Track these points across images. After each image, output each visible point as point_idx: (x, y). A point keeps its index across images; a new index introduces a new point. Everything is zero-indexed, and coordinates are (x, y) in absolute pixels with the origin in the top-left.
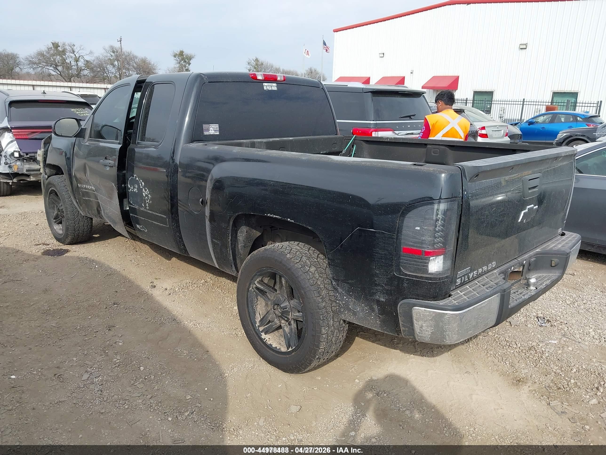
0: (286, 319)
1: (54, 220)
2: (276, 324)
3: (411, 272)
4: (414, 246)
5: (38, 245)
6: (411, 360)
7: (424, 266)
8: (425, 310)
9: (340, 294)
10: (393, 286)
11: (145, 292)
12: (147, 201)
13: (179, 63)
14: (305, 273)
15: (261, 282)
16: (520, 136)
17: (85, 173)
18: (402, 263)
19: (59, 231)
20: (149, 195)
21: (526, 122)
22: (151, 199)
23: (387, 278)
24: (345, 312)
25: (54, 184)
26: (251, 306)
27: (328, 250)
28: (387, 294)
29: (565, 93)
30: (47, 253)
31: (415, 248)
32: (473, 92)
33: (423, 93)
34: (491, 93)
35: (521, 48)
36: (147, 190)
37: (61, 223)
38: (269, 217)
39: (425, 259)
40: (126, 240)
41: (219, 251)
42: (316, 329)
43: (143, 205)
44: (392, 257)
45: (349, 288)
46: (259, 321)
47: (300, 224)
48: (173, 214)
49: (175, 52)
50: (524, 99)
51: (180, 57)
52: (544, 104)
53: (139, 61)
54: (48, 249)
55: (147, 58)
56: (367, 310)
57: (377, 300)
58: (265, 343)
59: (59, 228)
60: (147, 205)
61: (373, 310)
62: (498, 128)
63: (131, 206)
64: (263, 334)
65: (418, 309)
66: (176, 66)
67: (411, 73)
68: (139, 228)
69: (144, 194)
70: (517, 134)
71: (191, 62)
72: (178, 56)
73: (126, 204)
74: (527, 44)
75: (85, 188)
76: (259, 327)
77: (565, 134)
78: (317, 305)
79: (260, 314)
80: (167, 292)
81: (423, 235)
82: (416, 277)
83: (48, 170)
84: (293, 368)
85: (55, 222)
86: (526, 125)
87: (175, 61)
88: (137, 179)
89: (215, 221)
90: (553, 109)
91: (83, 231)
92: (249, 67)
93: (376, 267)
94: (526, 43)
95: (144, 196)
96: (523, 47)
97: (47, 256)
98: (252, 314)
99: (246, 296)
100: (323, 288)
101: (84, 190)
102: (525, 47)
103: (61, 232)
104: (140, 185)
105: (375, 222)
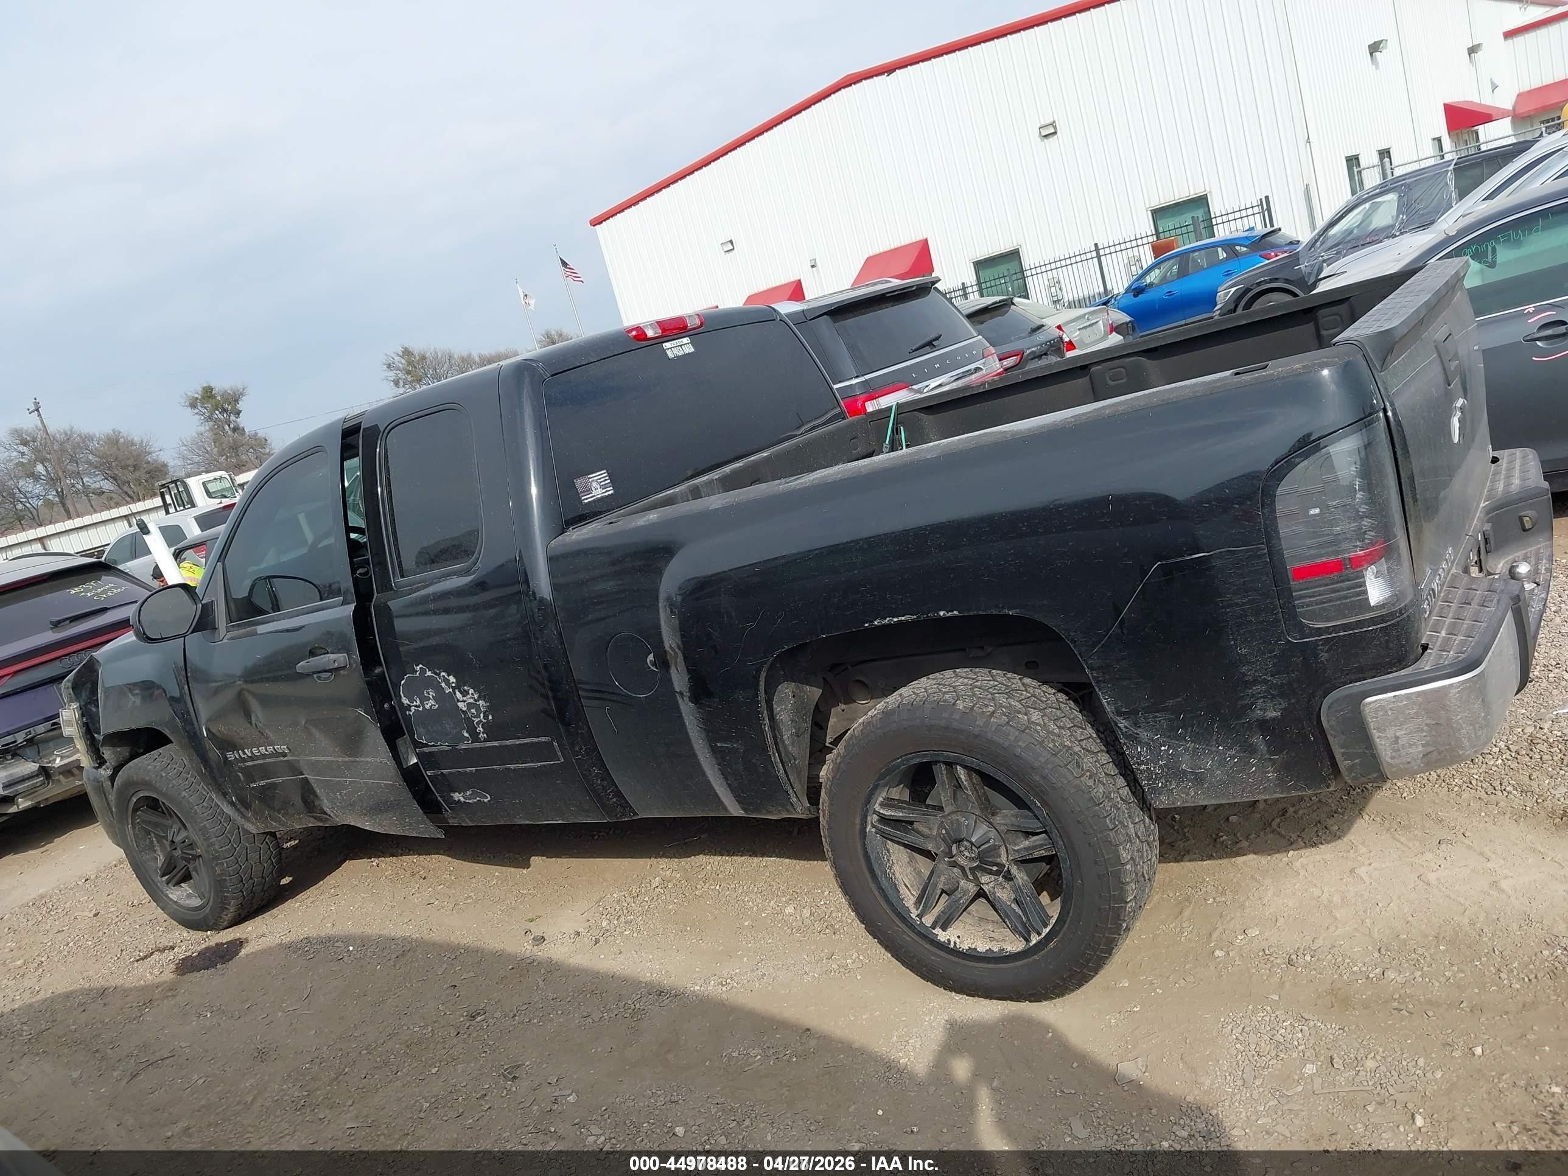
0: (995, 868)
1: (164, 879)
2: (965, 892)
3: (1328, 620)
4: (1321, 556)
5: (146, 957)
6: (1297, 864)
7: (1358, 594)
8: (1395, 696)
9: (1148, 744)
10: (1293, 671)
11: (529, 961)
12: (476, 720)
13: (210, 418)
14: (1025, 729)
15: (888, 803)
16: (1130, 325)
17: (247, 714)
18: (1303, 607)
19: (188, 902)
20: (481, 703)
21: (1127, 291)
22: (490, 710)
23: (1271, 657)
24: (1171, 785)
25: (147, 778)
26: (881, 871)
27: (1083, 649)
28: (1282, 695)
29: (1177, 204)
30: (186, 966)
31: (1324, 560)
32: (972, 265)
33: (934, 283)
34: (1013, 256)
35: (1043, 134)
36: (471, 691)
37: (186, 877)
38: (877, 627)
39: (1357, 578)
40: (374, 864)
41: (740, 767)
42: (1104, 857)
43: (466, 735)
44: (1271, 603)
45: (1171, 720)
46: (915, 903)
47: (981, 613)
48: (569, 725)
49: (190, 394)
50: (1096, 245)
51: (208, 401)
52: (1145, 241)
53: (102, 446)
54: (181, 956)
55: (120, 432)
56: (1233, 757)
57: (1258, 720)
58: (956, 952)
59: (182, 895)
60: (480, 729)
61: (1251, 750)
62: (1088, 320)
63: (426, 750)
64: (938, 931)
65: (1376, 701)
66: (202, 429)
67: (813, 266)
68: (462, 799)
69: (460, 705)
70: (1123, 324)
71: (241, 406)
72: (203, 403)
73: (403, 751)
74: (1054, 122)
75: (253, 758)
76: (921, 919)
77: (1233, 289)
78: (1086, 796)
79: (907, 886)
80: (586, 940)
81: (1332, 524)
82: (1345, 627)
83: (109, 752)
84: (1064, 980)
85: (167, 884)
86: (1131, 299)
87: (197, 417)
88: (429, 673)
89: (710, 695)
90: (1169, 247)
91: (263, 877)
92: (392, 374)
93: (1236, 640)
94: (1051, 120)
95: (464, 709)
96: (1049, 132)
97: (195, 974)
98: (890, 892)
99: (860, 853)
100: (1080, 751)
101: (250, 764)
102: (1053, 131)
103: (196, 902)
104: (443, 685)
105: (1201, 532)
